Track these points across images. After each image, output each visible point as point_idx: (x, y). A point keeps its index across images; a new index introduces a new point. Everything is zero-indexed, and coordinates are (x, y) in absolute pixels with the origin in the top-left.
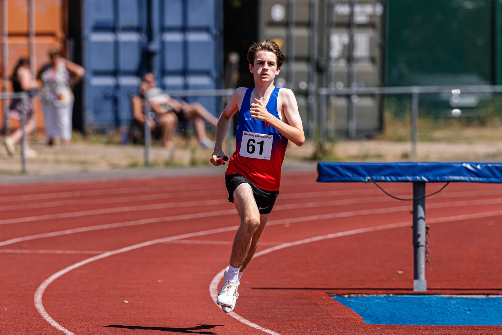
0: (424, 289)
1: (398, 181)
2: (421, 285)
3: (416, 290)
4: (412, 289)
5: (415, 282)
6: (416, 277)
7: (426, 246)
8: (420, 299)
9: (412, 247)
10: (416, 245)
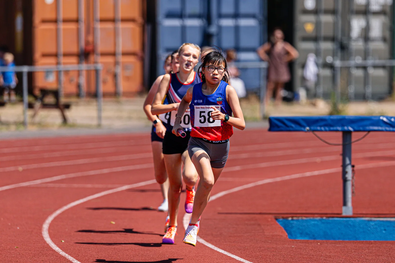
0: (350, 213)
1: (330, 131)
2: (348, 210)
3: (344, 214)
4: (341, 214)
5: (344, 208)
6: (345, 204)
7: (352, 181)
8: (347, 221)
9: (341, 181)
10: (345, 180)
